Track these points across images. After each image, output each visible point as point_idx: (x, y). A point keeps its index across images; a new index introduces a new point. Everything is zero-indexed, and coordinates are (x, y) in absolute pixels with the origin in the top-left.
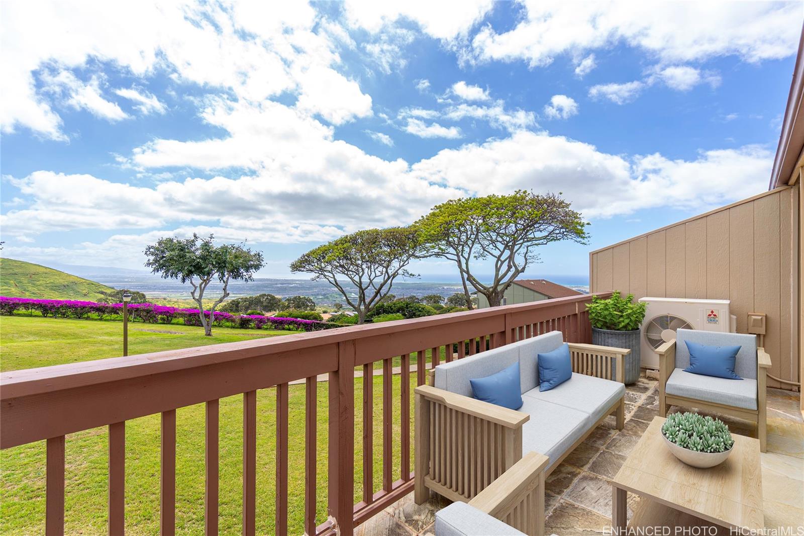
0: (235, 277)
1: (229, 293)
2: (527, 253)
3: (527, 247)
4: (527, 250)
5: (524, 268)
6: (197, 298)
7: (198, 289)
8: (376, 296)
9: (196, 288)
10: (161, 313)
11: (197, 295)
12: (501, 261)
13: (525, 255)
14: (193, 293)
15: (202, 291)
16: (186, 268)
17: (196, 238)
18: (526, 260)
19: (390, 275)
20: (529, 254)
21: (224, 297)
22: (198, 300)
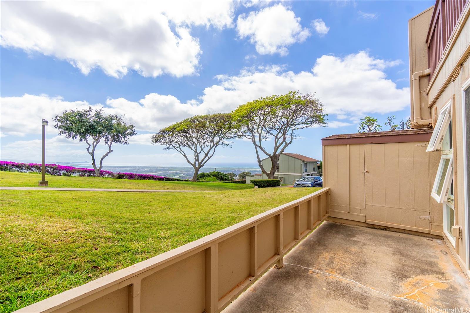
0: (116, 142)
1: (112, 150)
2: (292, 133)
3: (292, 130)
4: (292, 132)
5: (291, 142)
6: (91, 152)
7: (92, 147)
8: (205, 157)
9: (90, 145)
10: (63, 170)
11: (91, 150)
12: (278, 138)
13: (291, 135)
14: (88, 149)
15: (94, 147)
16: (84, 128)
17: (91, 109)
18: (292, 137)
19: (215, 143)
20: (293, 134)
21: (109, 152)
22: (91, 153)
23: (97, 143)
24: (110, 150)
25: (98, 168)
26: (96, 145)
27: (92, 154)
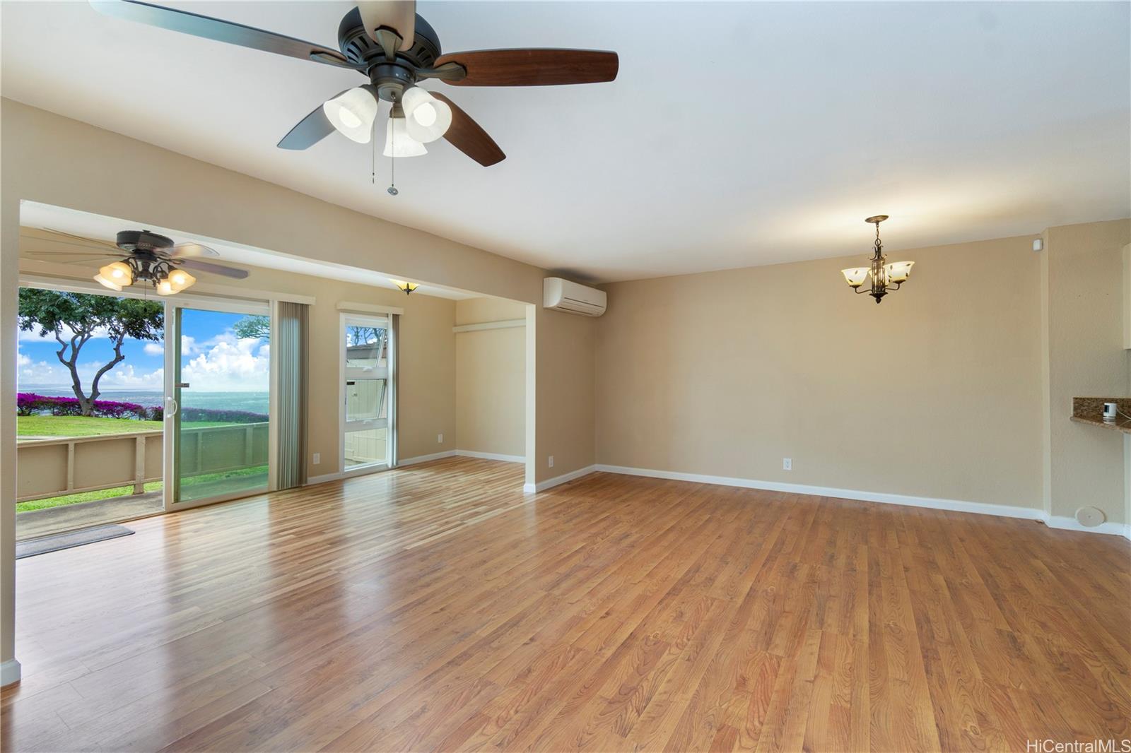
1: (124, 356)
6: (68, 361)
7: (70, 348)
9: (65, 346)
11: (67, 356)
14: (60, 354)
15: (76, 351)
21: (116, 361)
23: (83, 341)
24: (117, 355)
25: (88, 396)
26: (80, 346)
27: (71, 365)
